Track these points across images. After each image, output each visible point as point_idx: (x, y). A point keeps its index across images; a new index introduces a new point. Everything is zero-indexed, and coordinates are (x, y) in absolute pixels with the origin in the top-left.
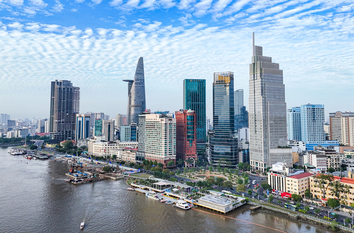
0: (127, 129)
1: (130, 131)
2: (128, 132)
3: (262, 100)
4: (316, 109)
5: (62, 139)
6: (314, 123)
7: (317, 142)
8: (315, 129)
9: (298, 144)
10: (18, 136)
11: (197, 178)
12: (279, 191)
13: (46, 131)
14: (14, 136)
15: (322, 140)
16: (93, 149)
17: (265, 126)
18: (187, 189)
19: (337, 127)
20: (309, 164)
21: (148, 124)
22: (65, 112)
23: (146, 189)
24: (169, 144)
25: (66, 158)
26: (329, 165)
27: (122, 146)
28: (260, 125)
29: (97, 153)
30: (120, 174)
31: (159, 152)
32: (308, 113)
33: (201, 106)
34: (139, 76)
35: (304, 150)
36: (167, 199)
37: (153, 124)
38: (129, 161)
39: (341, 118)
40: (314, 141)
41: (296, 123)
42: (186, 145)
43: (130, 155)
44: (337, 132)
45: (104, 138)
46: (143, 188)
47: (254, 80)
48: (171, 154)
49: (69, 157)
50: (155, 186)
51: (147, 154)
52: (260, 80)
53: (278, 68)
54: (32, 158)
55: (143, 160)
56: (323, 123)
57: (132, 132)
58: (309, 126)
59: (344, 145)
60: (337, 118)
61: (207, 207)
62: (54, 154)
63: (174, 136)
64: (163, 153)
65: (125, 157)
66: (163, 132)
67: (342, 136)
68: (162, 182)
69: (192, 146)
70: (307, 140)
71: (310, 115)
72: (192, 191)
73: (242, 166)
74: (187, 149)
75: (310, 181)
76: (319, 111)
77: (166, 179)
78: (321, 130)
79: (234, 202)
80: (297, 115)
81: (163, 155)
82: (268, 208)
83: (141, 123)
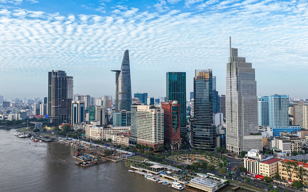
0: (118, 115)
1: (121, 117)
2: (119, 118)
3: (237, 95)
4: (282, 99)
5: (59, 122)
6: (280, 111)
7: (282, 127)
8: (280, 116)
9: (266, 130)
10: (18, 119)
11: (184, 160)
12: (253, 173)
13: (41, 114)
14: (14, 118)
15: (287, 125)
16: (90, 133)
17: (240, 117)
18: (178, 171)
19: (299, 114)
20: (276, 148)
21: (139, 113)
22: (61, 99)
23: (144, 171)
24: (158, 131)
25: (67, 140)
26: (293, 148)
27: (115, 131)
28: (236, 116)
29: (94, 136)
30: (118, 157)
31: (150, 138)
32: (275, 102)
33: (182, 95)
34: (125, 66)
35: (272, 135)
36: (163, 180)
37: (144, 114)
38: (123, 145)
39: (303, 106)
40: (280, 126)
41: (264, 110)
42: (172, 131)
43: (124, 139)
44: (299, 118)
45: (99, 123)
46: (141, 170)
47: (231, 77)
48: (160, 140)
49: (70, 140)
50: (151, 169)
51: (139, 139)
52: (236, 78)
53: (251, 67)
54: (38, 141)
55: (135, 144)
56: (287, 111)
57: (122, 118)
58: (276, 113)
59: (305, 129)
60: (300, 106)
61: (197, 187)
62: (56, 137)
63: (162, 124)
64: (153, 139)
65: (119, 141)
66: (153, 121)
67: (304, 121)
68: (156, 166)
69: (177, 132)
70: (274, 125)
71: (277, 104)
72: (182, 173)
73: (220, 150)
74: (172, 134)
75: (279, 165)
76: (285, 101)
77: (159, 163)
78: (286, 117)
79: (218, 184)
80: (265, 103)
81: (153, 140)
82: (245, 188)
83: (133, 112)
